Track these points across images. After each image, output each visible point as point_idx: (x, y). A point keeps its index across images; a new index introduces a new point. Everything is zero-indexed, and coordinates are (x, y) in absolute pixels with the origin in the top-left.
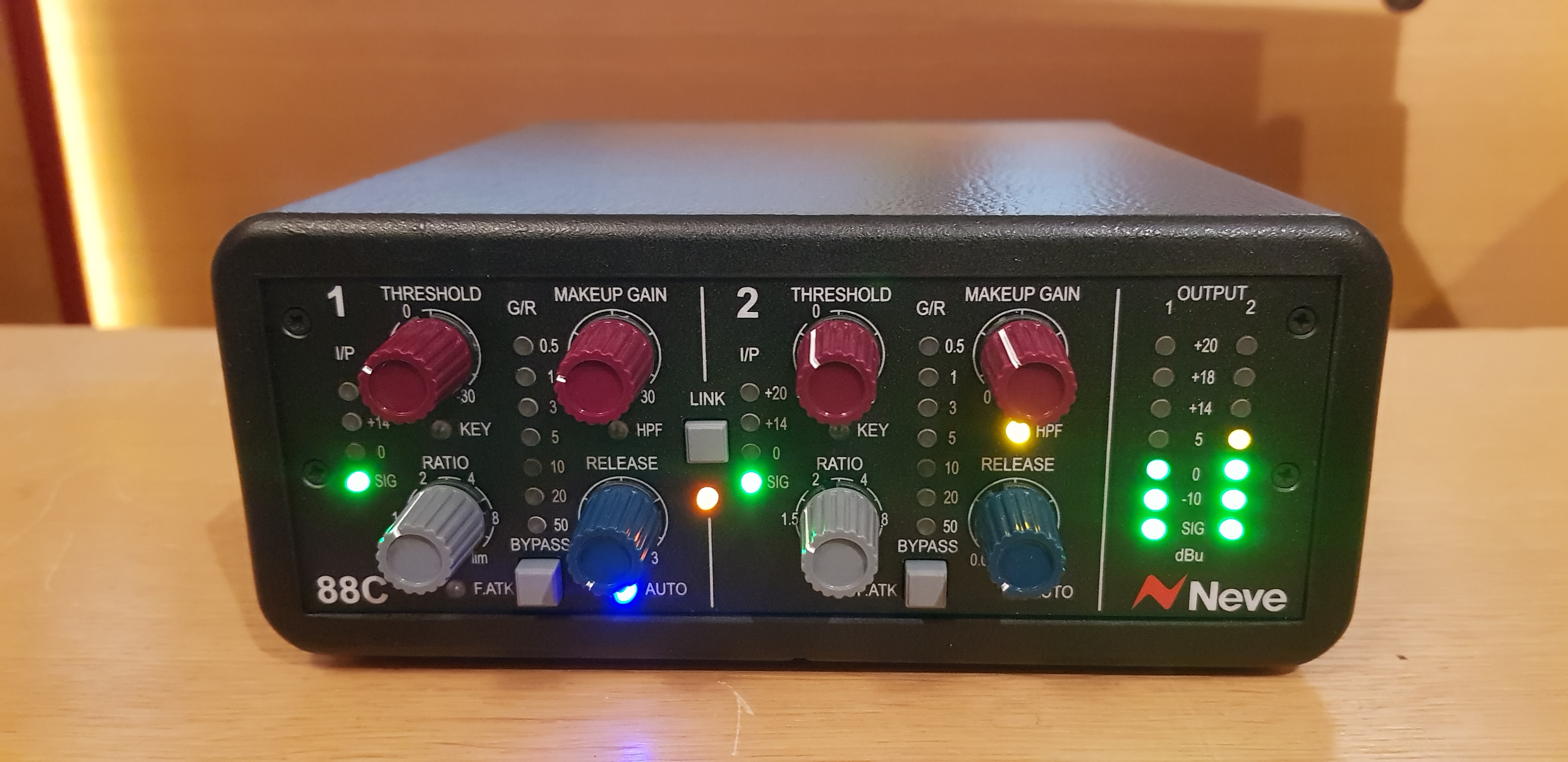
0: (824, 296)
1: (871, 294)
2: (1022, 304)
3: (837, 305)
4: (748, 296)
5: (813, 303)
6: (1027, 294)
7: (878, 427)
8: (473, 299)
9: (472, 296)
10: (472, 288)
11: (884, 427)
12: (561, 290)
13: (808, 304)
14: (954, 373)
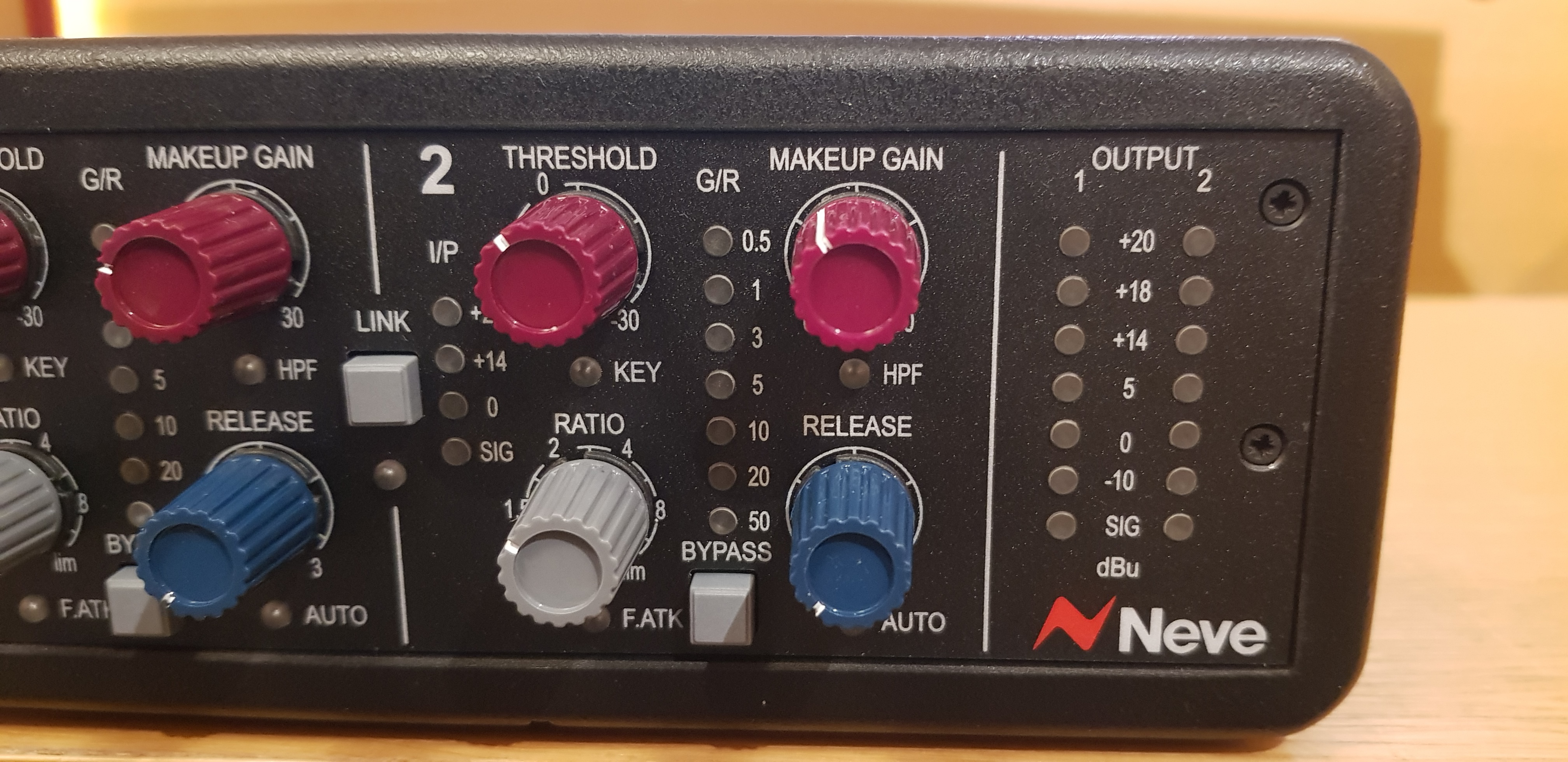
0: (553, 159)
1: (625, 157)
2: (856, 175)
3: (573, 175)
4: (436, 159)
5: (537, 170)
6: (863, 160)
7: (644, 367)
8: (32, 167)
9: (31, 162)
10: (30, 150)
11: (654, 368)
12: (156, 151)
13: (530, 173)
14: (757, 284)
